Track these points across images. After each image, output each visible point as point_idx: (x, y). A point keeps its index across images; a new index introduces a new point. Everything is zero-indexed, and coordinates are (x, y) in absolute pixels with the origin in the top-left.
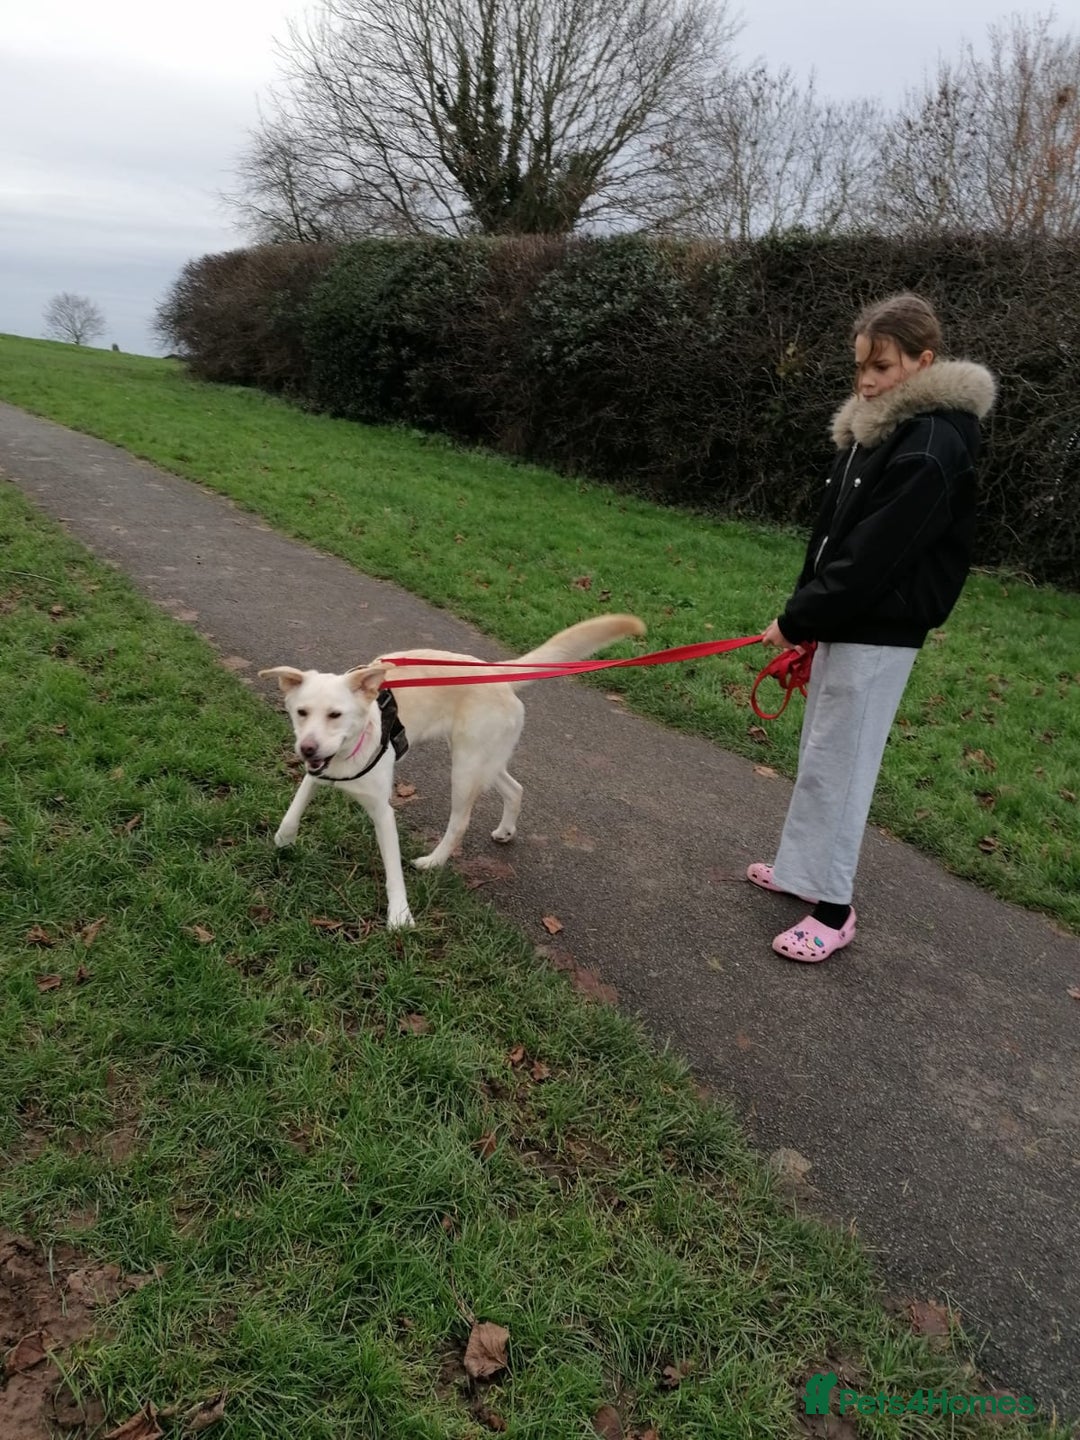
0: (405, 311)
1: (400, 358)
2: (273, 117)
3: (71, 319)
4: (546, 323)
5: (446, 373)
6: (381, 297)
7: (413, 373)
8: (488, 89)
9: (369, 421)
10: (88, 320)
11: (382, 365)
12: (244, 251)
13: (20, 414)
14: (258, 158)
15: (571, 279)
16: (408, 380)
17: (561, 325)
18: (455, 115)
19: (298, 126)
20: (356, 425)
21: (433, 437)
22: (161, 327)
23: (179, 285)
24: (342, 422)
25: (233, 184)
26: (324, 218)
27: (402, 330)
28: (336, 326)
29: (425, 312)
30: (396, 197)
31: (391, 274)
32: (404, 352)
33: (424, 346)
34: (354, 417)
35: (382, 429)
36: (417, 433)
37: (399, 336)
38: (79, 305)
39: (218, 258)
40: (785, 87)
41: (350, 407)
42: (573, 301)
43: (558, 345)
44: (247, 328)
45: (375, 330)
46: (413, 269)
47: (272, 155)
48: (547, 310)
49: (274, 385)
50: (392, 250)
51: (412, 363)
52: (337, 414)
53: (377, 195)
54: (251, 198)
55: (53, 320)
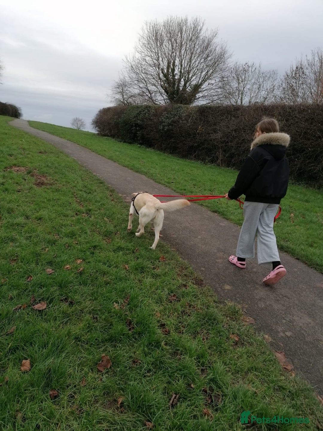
0: (138, 120)
1: (137, 129)
2: (122, 77)
3: (77, 124)
4: (162, 122)
5: (145, 133)
6: (134, 117)
7: (139, 132)
8: (173, 70)
9: (130, 143)
10: (82, 124)
11: (133, 131)
12: (111, 107)
13: (58, 138)
14: (116, 87)
15: (168, 113)
16: (138, 134)
17: (164, 122)
18: (165, 76)
19: (128, 79)
20: (127, 144)
21: (142, 146)
22: (93, 124)
23: (97, 115)
24: (125, 143)
25: (110, 92)
26: (130, 100)
27: (138, 124)
28: (126, 123)
29: (142, 120)
30: (149, 95)
31: (137, 112)
32: (137, 128)
33: (141, 127)
34: (127, 142)
35: (132, 145)
36: (139, 145)
37: (137, 125)
38: (80, 120)
39: (106, 108)
40: (253, 67)
41: (127, 140)
42: (168, 118)
43: (164, 126)
44: (109, 124)
45: (132, 124)
46: (141, 111)
47: (119, 86)
48: (163, 119)
49: (113, 136)
50: (138, 107)
51: (139, 131)
52: (125, 142)
53: (145, 95)
54: (114, 95)
55: (73, 124)
